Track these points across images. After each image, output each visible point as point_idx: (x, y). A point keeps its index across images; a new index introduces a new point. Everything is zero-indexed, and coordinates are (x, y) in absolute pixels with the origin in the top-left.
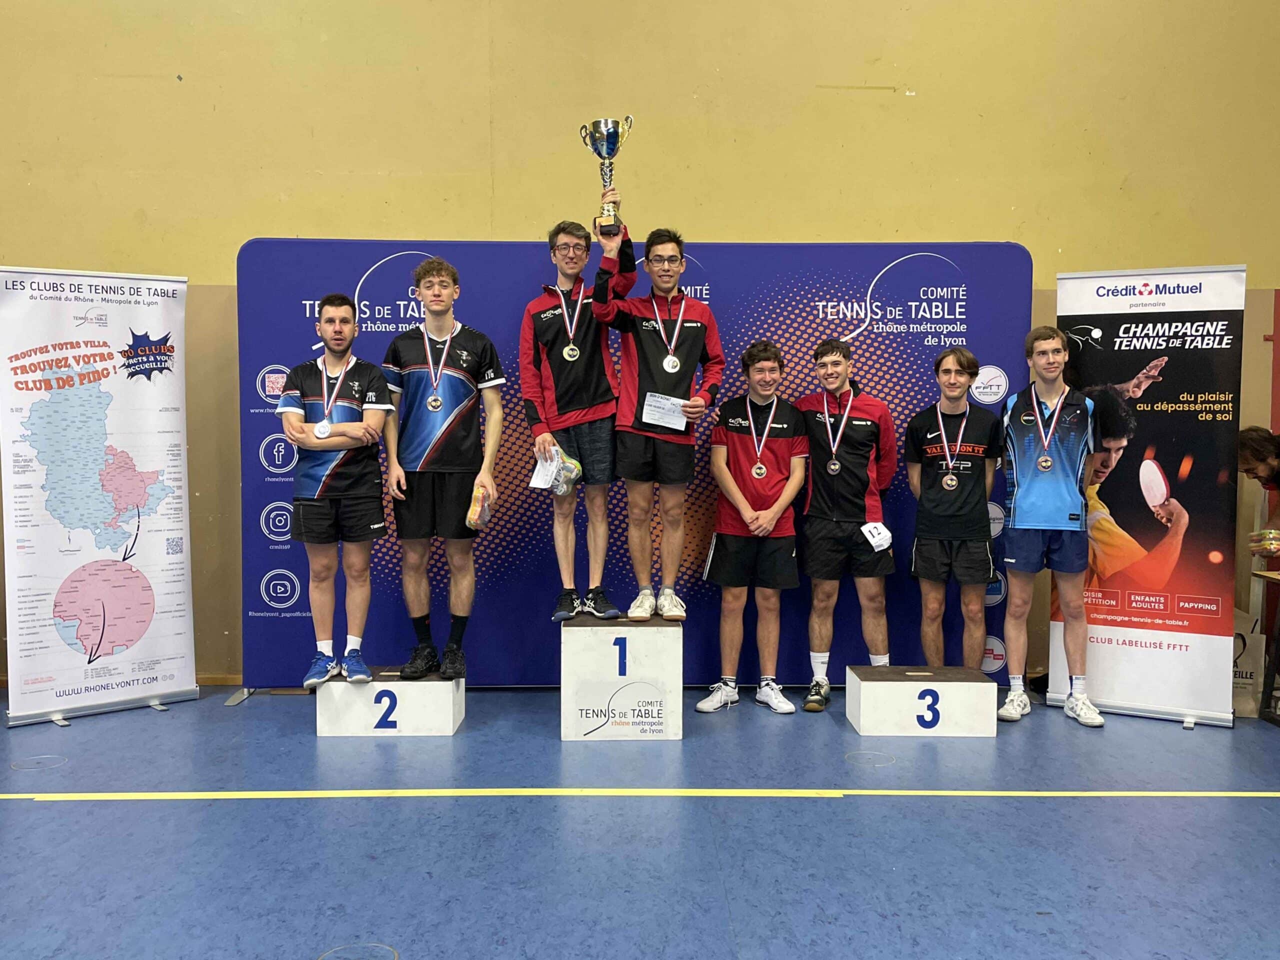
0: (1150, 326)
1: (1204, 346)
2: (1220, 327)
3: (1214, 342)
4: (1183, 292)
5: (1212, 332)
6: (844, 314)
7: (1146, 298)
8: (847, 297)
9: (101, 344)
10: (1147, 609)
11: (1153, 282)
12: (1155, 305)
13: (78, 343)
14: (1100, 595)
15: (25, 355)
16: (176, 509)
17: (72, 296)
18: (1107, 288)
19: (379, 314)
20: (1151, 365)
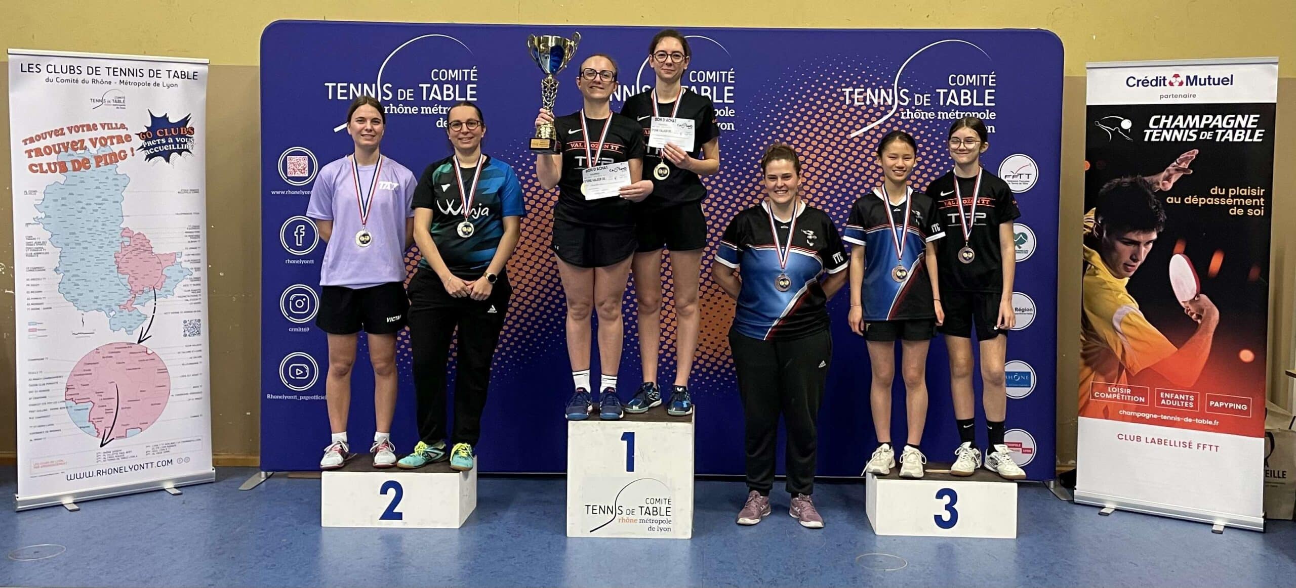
0: (1181, 117)
1: (1236, 140)
2: (1251, 120)
3: (1245, 135)
4: (1214, 84)
5: (1243, 126)
6: (871, 100)
7: (1176, 89)
8: (874, 84)
9: (119, 126)
10: (1176, 407)
11: (1184, 73)
12: (1185, 96)
13: (95, 125)
14: (1129, 391)
15: (39, 137)
16: (193, 291)
17: (89, 78)
18: (1137, 79)
19: (402, 97)
20: (1181, 157)
